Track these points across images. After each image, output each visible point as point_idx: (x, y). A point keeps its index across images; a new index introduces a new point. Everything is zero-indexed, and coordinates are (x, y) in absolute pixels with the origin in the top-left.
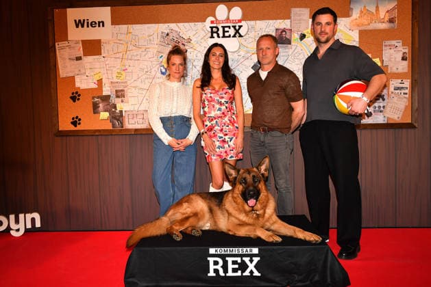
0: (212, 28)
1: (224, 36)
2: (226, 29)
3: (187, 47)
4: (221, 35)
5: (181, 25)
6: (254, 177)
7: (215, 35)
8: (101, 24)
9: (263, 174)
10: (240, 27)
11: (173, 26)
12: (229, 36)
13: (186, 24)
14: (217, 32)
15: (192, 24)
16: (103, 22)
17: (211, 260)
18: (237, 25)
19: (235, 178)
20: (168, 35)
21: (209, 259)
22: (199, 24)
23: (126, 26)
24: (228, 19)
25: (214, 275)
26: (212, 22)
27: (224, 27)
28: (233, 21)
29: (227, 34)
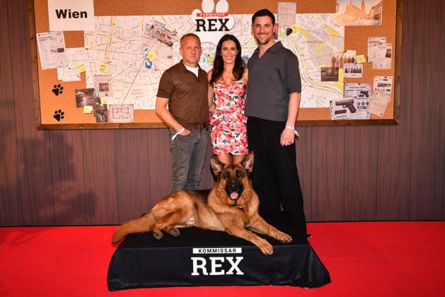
0: (198, 21)
1: (210, 30)
2: (213, 22)
3: (172, 41)
4: (207, 28)
5: (166, 17)
6: (237, 171)
7: (201, 28)
8: (84, 14)
9: (247, 170)
10: (227, 20)
11: (158, 18)
12: (216, 30)
13: (172, 17)
14: (203, 26)
15: (178, 16)
16: (85, 13)
17: (195, 260)
18: (224, 18)
19: (220, 173)
20: (153, 27)
21: (192, 258)
22: (185, 17)
23: (110, 17)
24: (214, 12)
25: (198, 274)
26: (198, 15)
27: (210, 20)
28: (220, 14)
29: (213, 28)
